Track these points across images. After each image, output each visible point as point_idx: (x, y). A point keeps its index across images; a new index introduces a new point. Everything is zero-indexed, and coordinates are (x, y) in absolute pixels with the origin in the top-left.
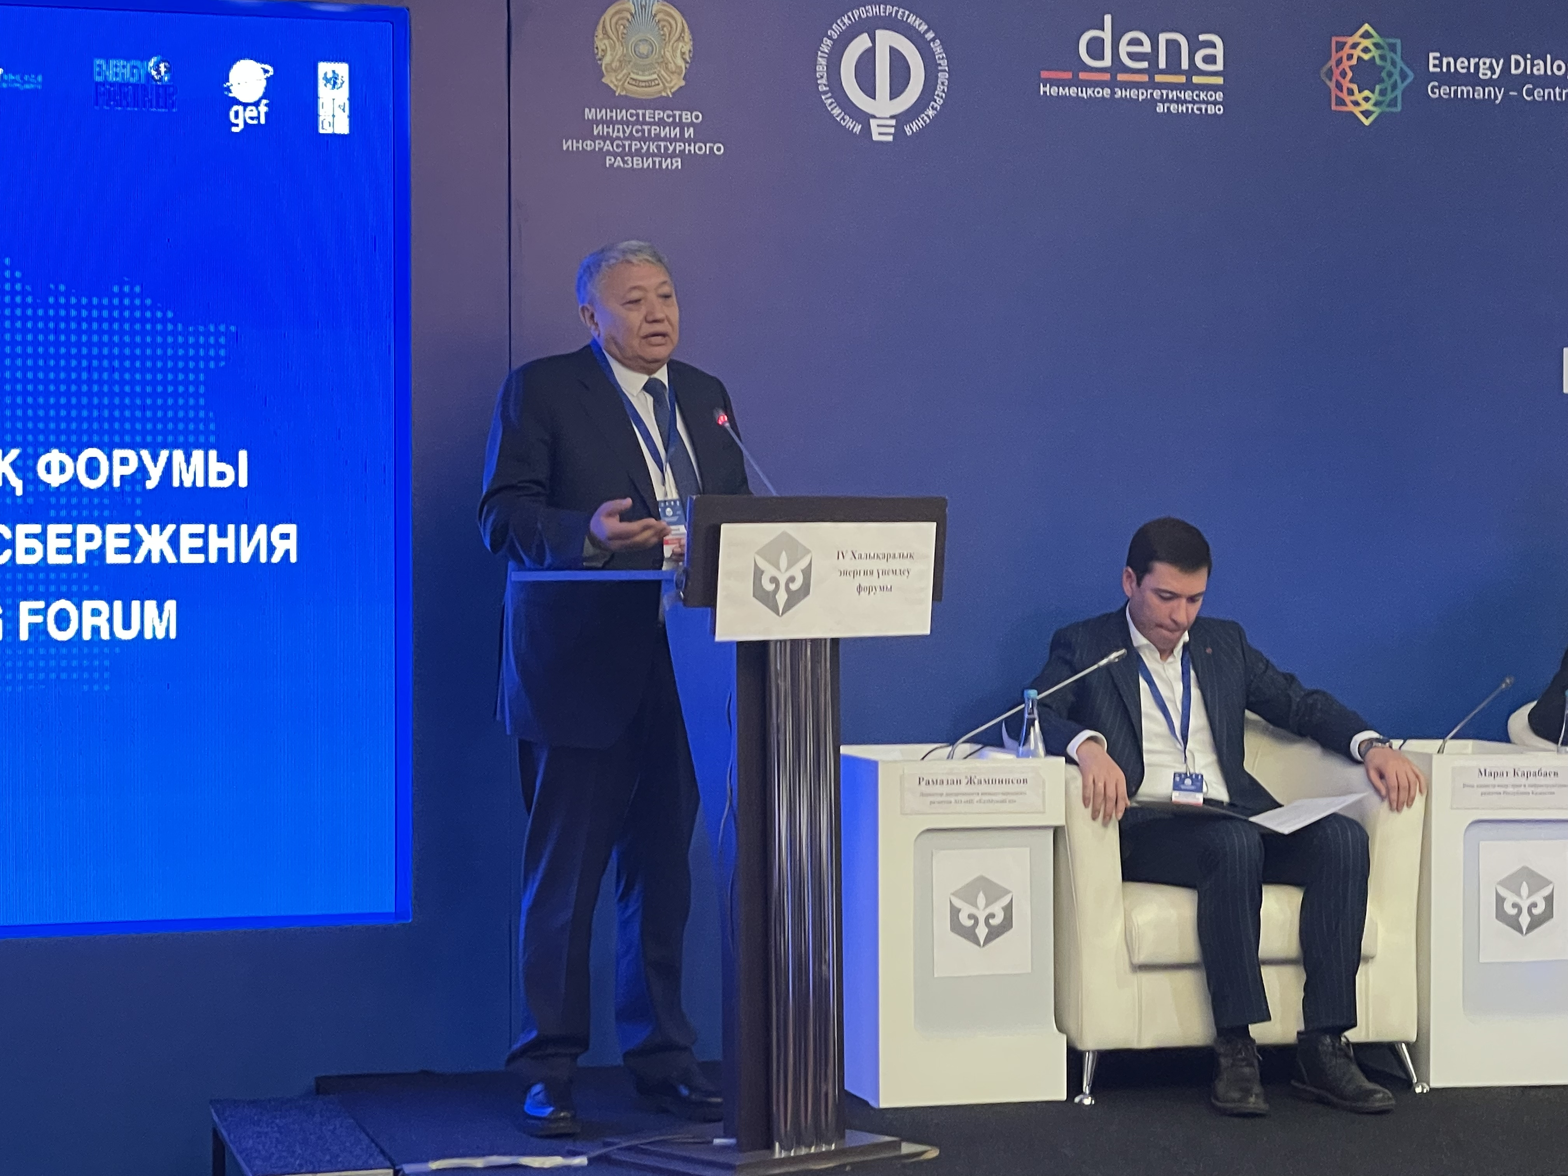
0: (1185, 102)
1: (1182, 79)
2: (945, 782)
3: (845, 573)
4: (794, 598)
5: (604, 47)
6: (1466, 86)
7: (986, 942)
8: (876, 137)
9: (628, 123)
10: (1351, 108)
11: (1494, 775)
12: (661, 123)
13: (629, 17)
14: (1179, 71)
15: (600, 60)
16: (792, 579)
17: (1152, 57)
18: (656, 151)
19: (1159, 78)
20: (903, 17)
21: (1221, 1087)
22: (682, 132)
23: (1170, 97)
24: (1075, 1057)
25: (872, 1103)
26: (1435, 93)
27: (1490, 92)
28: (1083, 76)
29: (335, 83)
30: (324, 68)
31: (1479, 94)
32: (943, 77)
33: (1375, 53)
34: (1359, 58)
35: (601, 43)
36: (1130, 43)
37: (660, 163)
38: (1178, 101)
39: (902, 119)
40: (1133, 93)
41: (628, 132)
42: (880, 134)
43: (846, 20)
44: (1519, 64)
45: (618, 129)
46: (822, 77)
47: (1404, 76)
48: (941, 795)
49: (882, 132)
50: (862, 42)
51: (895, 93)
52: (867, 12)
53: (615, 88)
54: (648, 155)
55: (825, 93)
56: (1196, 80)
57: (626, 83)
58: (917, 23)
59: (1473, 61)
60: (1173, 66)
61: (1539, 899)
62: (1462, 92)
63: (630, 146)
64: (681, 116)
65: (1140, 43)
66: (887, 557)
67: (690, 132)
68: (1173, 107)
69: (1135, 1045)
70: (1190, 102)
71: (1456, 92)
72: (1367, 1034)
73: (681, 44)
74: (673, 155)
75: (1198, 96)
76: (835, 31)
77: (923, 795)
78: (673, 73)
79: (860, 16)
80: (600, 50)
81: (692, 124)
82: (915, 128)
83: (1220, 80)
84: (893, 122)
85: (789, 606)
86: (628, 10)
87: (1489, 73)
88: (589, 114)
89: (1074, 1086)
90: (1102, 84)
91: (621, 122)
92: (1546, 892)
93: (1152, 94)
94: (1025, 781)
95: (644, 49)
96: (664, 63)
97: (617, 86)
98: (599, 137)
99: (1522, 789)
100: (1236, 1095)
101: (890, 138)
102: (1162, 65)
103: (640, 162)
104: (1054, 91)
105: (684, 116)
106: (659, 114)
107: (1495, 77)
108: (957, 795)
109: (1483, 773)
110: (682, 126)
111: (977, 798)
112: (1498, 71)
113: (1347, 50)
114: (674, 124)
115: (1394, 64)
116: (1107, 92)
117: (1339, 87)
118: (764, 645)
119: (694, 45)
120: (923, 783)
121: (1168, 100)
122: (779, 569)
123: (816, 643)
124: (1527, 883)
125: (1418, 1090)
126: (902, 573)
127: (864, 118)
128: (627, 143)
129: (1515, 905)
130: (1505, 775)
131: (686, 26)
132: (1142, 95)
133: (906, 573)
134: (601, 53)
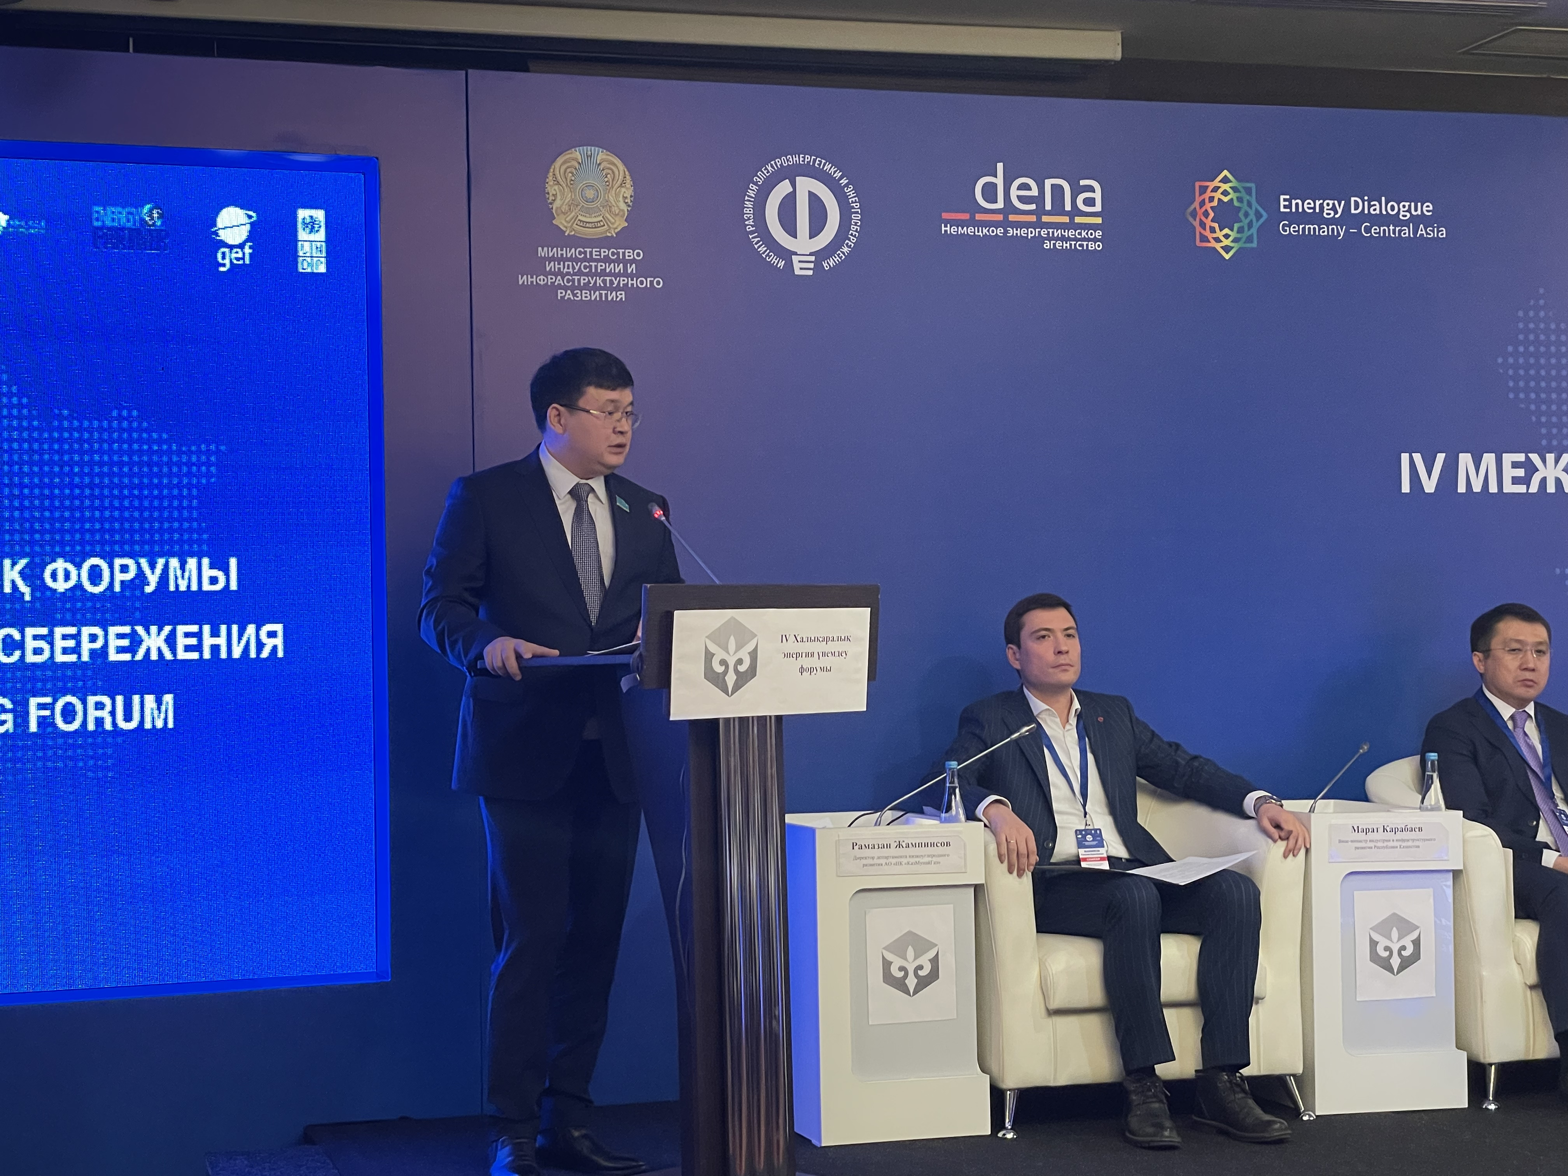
0: (1069, 239)
1: (1066, 219)
2: (876, 847)
3: (788, 655)
4: (743, 679)
5: (555, 193)
6: (1313, 225)
7: (915, 992)
8: (797, 272)
9: (577, 260)
10: (1213, 244)
11: (1366, 831)
12: (606, 260)
13: (577, 166)
14: (1063, 213)
15: (551, 204)
16: (740, 662)
17: (1039, 200)
18: (602, 285)
19: (1045, 219)
20: (819, 165)
21: (1134, 1122)
22: (625, 268)
23: (1056, 235)
24: (997, 1095)
25: (814, 1142)
26: (1286, 231)
27: (1333, 229)
28: (979, 217)
29: (313, 228)
30: (303, 214)
31: (1325, 231)
32: (856, 218)
33: (1232, 195)
34: (1219, 200)
35: (552, 189)
36: (1019, 188)
37: (606, 295)
38: (1063, 239)
39: (821, 255)
40: (1023, 232)
41: (577, 268)
42: (801, 269)
43: (770, 168)
44: (1358, 205)
45: (568, 265)
46: (749, 219)
47: (1258, 216)
48: (873, 858)
49: (801, 268)
50: (784, 187)
51: (814, 233)
52: (788, 161)
53: (564, 229)
54: (595, 288)
55: (752, 232)
56: (1078, 220)
57: (575, 225)
58: (833, 170)
59: (1318, 203)
60: (1058, 208)
61: (1407, 942)
62: (1309, 228)
63: (579, 280)
64: (624, 253)
65: (1029, 188)
66: (826, 640)
67: (632, 268)
68: (1059, 244)
69: (1052, 1083)
70: (1073, 240)
71: (1304, 229)
72: (1260, 1070)
73: (623, 190)
74: (618, 289)
75: (1080, 234)
76: (761, 177)
77: (856, 858)
78: (616, 215)
79: (782, 164)
80: (551, 194)
81: (633, 261)
82: (832, 263)
83: (1099, 220)
84: (813, 258)
85: (737, 687)
86: (576, 160)
87: (1332, 213)
88: (542, 252)
89: (997, 1122)
90: (997, 225)
91: (571, 259)
92: (1414, 936)
93: (1039, 232)
94: (948, 844)
95: (590, 194)
96: (608, 206)
97: (566, 227)
98: (550, 273)
99: (1391, 844)
100: (1150, 1130)
101: (810, 273)
102: (1048, 207)
103: (588, 295)
104: (953, 230)
105: (627, 254)
106: (604, 252)
107: (1337, 216)
108: (887, 858)
109: (1357, 829)
110: (625, 262)
111: (904, 861)
112: (1340, 211)
113: (1209, 194)
114: (618, 261)
115: (1249, 205)
116: (1000, 231)
117: (1203, 225)
118: (713, 724)
119: (634, 190)
120: (856, 848)
121: (1053, 238)
122: (728, 653)
123: (762, 720)
124: (1398, 929)
125: (1305, 1118)
126: (840, 654)
127: (787, 255)
128: (576, 278)
129: (1387, 948)
130: (1375, 830)
131: (627, 173)
132: (1031, 233)
133: (844, 654)
134: (551, 198)
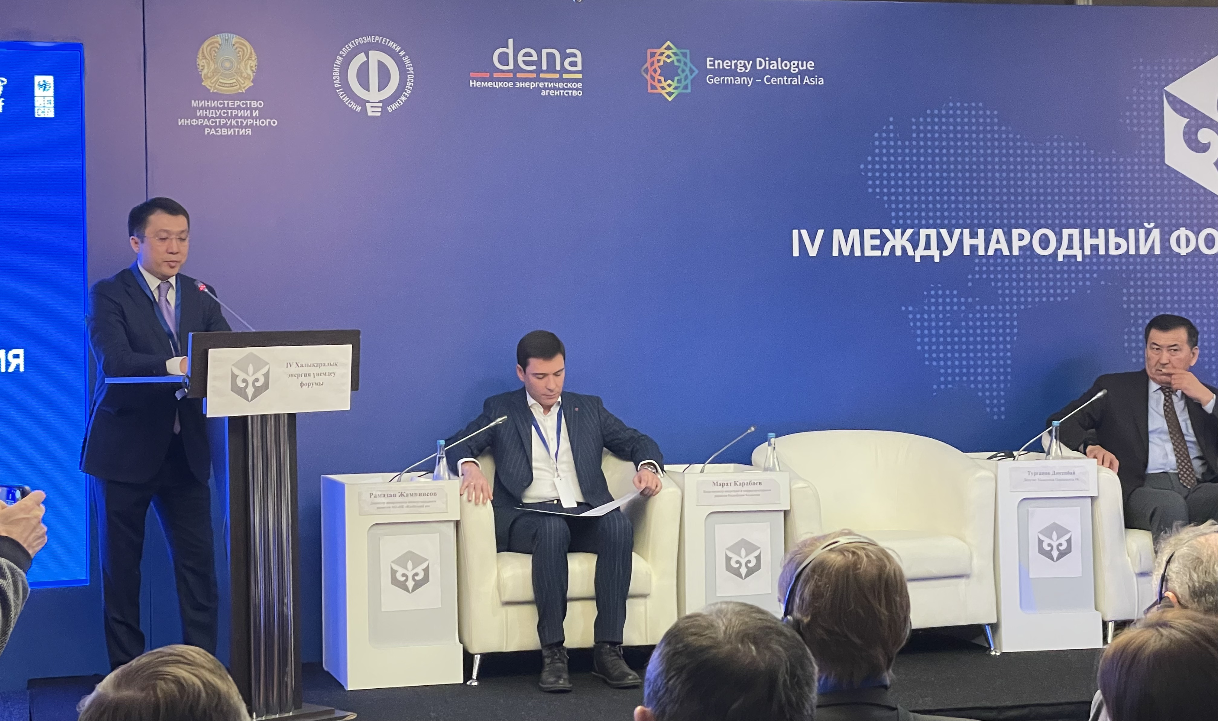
0: (559, 89)
1: (557, 76)
2: (386, 496)
3: (291, 375)
4: (258, 391)
5: (203, 64)
6: (730, 77)
7: (413, 590)
8: (370, 114)
9: (218, 108)
10: (660, 91)
11: (723, 485)
12: (239, 108)
13: (219, 46)
14: (556, 72)
15: (201, 71)
16: (257, 380)
17: (539, 63)
18: (236, 125)
19: (542, 76)
20: (385, 42)
21: (545, 675)
22: (251, 113)
23: (550, 86)
25: (345, 687)
26: (711, 81)
27: (744, 80)
28: (496, 75)
29: (45, 87)
30: (38, 79)
31: (738, 81)
32: (410, 77)
33: (674, 58)
34: (664, 62)
35: (201, 62)
36: (524, 55)
37: (238, 131)
38: (555, 89)
39: (386, 103)
40: (527, 84)
41: (218, 113)
42: (373, 112)
43: (351, 45)
44: (762, 63)
45: (212, 112)
46: (336, 79)
47: (692, 71)
48: (384, 503)
49: (372, 111)
50: (361, 58)
51: (381, 88)
52: (363, 40)
53: (209, 88)
54: (231, 127)
55: (338, 88)
56: (565, 76)
57: (217, 86)
58: (394, 46)
59: (733, 62)
60: (551, 68)
61: (752, 557)
62: (727, 80)
63: (220, 122)
64: (250, 103)
65: (530, 55)
66: (319, 365)
67: (256, 113)
68: (551, 92)
69: (504, 650)
70: (561, 89)
71: (724, 80)
72: (647, 641)
73: (250, 62)
74: (246, 127)
75: (566, 85)
76: (344, 51)
77: (373, 503)
78: (245, 78)
79: (359, 43)
80: (200, 66)
81: (256, 109)
82: (394, 107)
83: (580, 76)
84: (381, 105)
85: (255, 396)
87: (744, 69)
88: (194, 104)
90: (508, 80)
91: (214, 108)
92: (756, 553)
93: (538, 84)
94: (435, 494)
95: (227, 65)
96: (239, 73)
97: (211, 87)
98: (200, 117)
99: (740, 493)
100: (552, 679)
101: (379, 114)
102: (544, 67)
103: (226, 131)
104: (478, 84)
105: (253, 104)
106: (237, 103)
107: (747, 71)
108: (393, 503)
109: (716, 484)
110: (251, 109)
111: (405, 505)
112: (749, 67)
113: (657, 57)
114: (246, 109)
115: (685, 64)
116: (510, 84)
117: (653, 78)
119: (258, 62)
120: (372, 496)
121: (548, 89)
122: (248, 375)
124: (744, 549)
126: (330, 374)
127: (362, 103)
128: (218, 120)
129: (737, 562)
130: (729, 484)
131: (253, 51)
132: (532, 85)
133: (333, 375)
134: (201, 68)
